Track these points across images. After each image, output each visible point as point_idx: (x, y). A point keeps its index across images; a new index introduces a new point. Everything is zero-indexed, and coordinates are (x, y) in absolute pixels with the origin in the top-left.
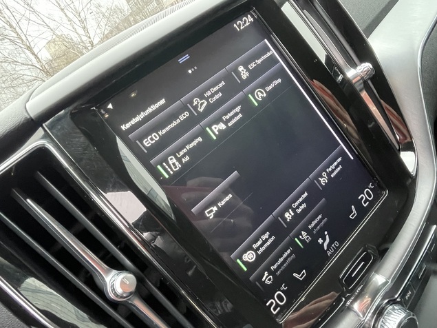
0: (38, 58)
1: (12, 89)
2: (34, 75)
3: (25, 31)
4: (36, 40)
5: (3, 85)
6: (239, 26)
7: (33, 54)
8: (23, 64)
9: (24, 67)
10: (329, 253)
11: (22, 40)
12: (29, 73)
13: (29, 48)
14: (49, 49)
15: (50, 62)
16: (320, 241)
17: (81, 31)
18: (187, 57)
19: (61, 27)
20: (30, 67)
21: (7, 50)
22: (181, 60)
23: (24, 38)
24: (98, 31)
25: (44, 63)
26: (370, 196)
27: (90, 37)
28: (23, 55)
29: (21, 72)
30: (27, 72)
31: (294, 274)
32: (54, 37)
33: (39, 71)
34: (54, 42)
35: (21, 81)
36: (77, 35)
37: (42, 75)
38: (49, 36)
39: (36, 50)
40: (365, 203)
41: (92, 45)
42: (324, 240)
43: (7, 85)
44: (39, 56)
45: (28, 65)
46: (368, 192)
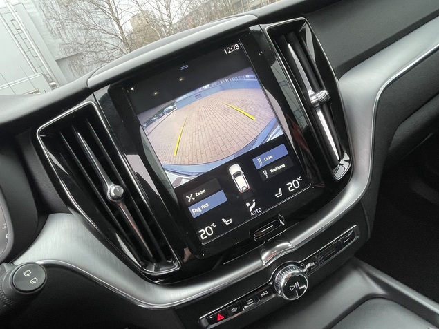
0: (122, 29)
1: (94, 54)
2: (115, 44)
3: (116, 3)
4: (123, 13)
5: (88, 49)
6: (228, 51)
7: (119, 25)
8: (108, 33)
9: (109, 36)
10: (252, 214)
11: (113, 12)
12: (111, 42)
13: (117, 20)
14: (132, 22)
15: (131, 34)
16: (248, 204)
17: (164, 10)
18: (186, 66)
19: (148, 5)
20: (113, 36)
21: (98, 19)
22: (182, 68)
23: (114, 10)
24: (179, 12)
25: (126, 34)
26: (296, 185)
27: (170, 17)
28: (110, 25)
29: (105, 40)
30: (110, 41)
31: (223, 220)
32: (140, 12)
33: (120, 41)
34: (139, 17)
35: (103, 48)
36: (159, 14)
37: (121, 45)
38: (135, 11)
39: (121, 22)
40: (291, 189)
41: (171, 24)
42: (251, 204)
43: (91, 49)
44: (123, 27)
45: (112, 34)
46: (295, 183)
